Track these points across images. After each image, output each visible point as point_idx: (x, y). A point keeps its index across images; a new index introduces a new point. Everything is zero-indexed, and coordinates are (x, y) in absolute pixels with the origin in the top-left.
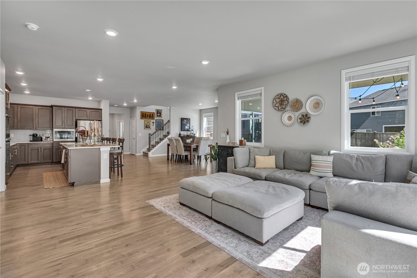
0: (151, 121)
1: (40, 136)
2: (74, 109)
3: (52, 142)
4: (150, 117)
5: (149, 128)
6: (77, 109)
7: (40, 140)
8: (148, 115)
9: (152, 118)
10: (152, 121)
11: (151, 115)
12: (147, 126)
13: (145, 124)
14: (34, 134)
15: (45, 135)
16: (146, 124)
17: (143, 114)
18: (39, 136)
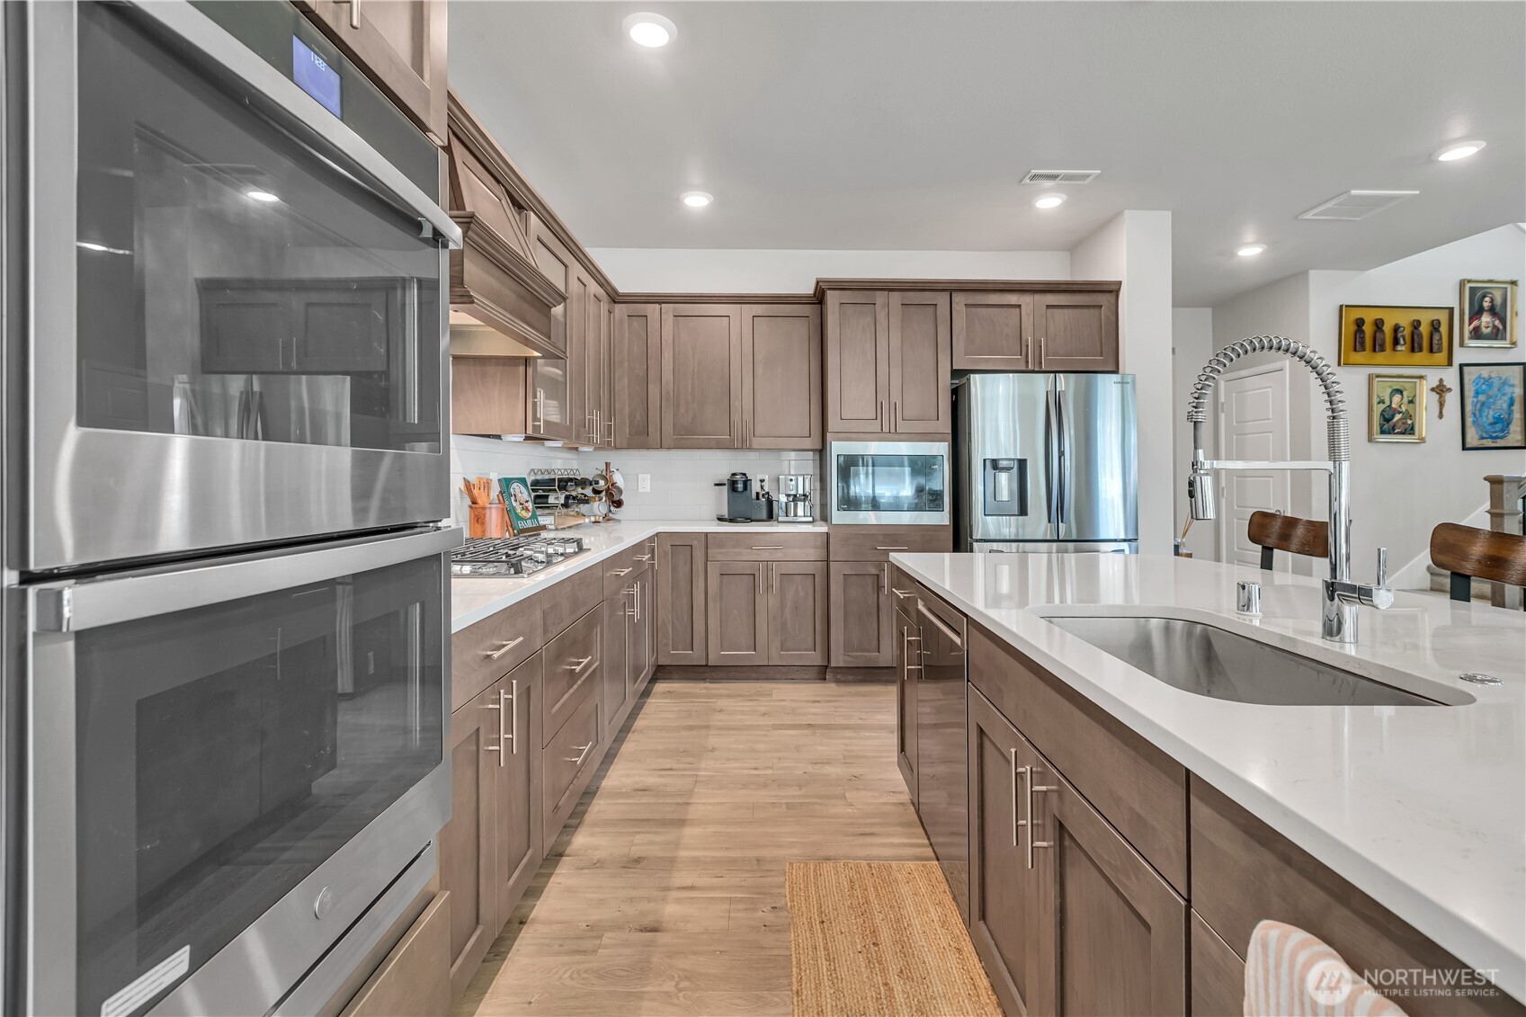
0: (1421, 377)
1: (762, 487)
2: (942, 300)
3: (824, 529)
4: (1415, 347)
5: (1410, 430)
6: (960, 299)
7: (764, 515)
8: (1396, 329)
9: (1431, 351)
10: (1433, 377)
11: (1424, 329)
12: (1388, 421)
13: (1375, 400)
14: (734, 474)
15: (787, 486)
16: (1382, 402)
17: (1360, 323)
18: (759, 490)
